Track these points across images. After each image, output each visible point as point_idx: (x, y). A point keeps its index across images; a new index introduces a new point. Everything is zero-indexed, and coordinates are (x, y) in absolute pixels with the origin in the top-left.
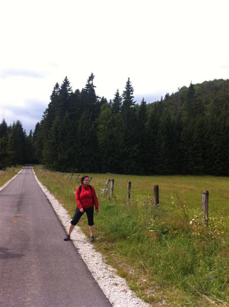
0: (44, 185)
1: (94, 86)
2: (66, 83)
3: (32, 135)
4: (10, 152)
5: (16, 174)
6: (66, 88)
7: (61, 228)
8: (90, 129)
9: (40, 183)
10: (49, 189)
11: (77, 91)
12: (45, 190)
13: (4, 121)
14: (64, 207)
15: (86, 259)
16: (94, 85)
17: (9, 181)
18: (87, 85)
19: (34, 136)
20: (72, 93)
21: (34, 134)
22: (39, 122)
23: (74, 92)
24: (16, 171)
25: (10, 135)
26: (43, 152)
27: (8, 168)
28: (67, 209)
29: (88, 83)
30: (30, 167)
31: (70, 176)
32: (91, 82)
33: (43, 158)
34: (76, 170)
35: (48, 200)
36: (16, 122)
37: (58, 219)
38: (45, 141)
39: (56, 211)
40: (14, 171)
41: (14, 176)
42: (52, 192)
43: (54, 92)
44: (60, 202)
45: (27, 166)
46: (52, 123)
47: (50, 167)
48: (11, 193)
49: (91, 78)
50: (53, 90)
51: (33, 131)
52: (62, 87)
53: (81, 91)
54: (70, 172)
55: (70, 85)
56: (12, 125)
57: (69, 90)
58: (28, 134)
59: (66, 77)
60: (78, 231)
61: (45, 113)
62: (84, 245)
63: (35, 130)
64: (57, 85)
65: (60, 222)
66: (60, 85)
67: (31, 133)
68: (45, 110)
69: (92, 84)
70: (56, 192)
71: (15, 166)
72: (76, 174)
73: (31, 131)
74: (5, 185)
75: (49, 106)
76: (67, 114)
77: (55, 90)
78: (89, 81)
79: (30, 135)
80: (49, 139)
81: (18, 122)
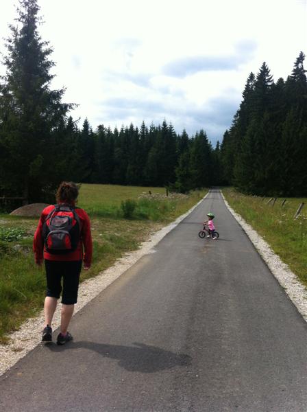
0: (237, 212)
1: (305, 71)
2: (265, 71)
3: (220, 148)
4: (194, 171)
5: (202, 198)
6: (265, 79)
8: (301, 134)
9: (231, 211)
10: (244, 217)
11: (281, 80)
12: (238, 218)
13: (184, 133)
14: (265, 239)
15: (295, 301)
16: (305, 69)
17: (194, 207)
18: (294, 70)
19: (222, 150)
20: (273, 84)
21: (222, 147)
22: (228, 130)
23: (276, 82)
24: (201, 195)
25: (192, 150)
26: (235, 170)
27: (191, 192)
28: (269, 242)
29: (295, 68)
30: (218, 190)
31: (273, 202)
32: (300, 65)
33: (234, 178)
34: (281, 193)
35: (243, 230)
36: (199, 133)
37: (258, 253)
38: (237, 155)
39: (255, 244)
40: (199, 195)
41: (199, 201)
42: (248, 221)
43: (247, 86)
44: (260, 234)
45: (214, 188)
46: (246, 130)
47: (244, 190)
48: (197, 221)
49: (301, 59)
51: (221, 142)
52: (258, 78)
53: (285, 80)
54: (271, 196)
55: (269, 74)
56: (194, 137)
57: (269, 81)
58: (214, 147)
59: (264, 63)
60: (285, 269)
61: (235, 116)
62: (293, 285)
63: (223, 142)
64: (252, 76)
65: (261, 257)
66: (256, 76)
67: (218, 146)
69: (302, 68)
70: (253, 222)
71: (200, 189)
73: (218, 142)
74: (190, 212)
75: (241, 106)
76: (266, 115)
77: (248, 82)
78: (297, 64)
79: (217, 149)
80: (242, 152)
81: (202, 132)
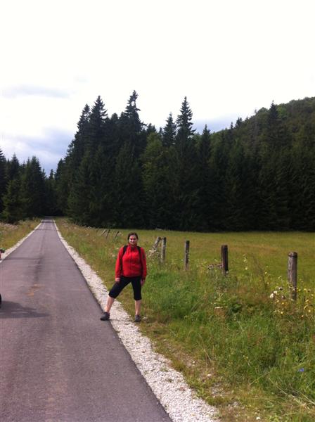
0: (70, 245)
1: (137, 109)
2: (99, 105)
3: (53, 176)
4: (24, 200)
5: (33, 229)
6: (99, 113)
7: (95, 304)
8: (132, 169)
9: (65, 243)
10: (77, 250)
11: (115, 115)
12: (71, 251)
13: (15, 158)
14: (97, 274)
15: (128, 346)
16: (137, 107)
17: (24, 239)
18: (128, 107)
19: (56, 179)
20: (107, 118)
21: (56, 175)
22: (63, 159)
23: (110, 117)
24: (32, 226)
25: (23, 177)
26: (69, 200)
27: (21, 222)
28: (102, 278)
29: (129, 105)
30: (51, 221)
31: (106, 233)
32: (133, 103)
33: (69, 209)
34: (114, 225)
35: (76, 265)
36: (31, 159)
37: (91, 291)
38: (71, 185)
39: (88, 280)
40: (29, 226)
41: (29, 232)
42: (81, 254)
43: (82, 117)
44: (93, 269)
45: (47, 218)
46: (81, 160)
47: (79, 221)
48: (26, 256)
49: (134, 97)
50: (82, 114)
51: (55, 171)
52: (93, 111)
53: (119, 116)
54: (105, 228)
55: (104, 108)
56: (26, 163)
57: (103, 115)
58: (48, 175)
59: (99, 97)
60: (118, 308)
61: (70, 146)
62: (126, 326)
63: (58, 170)
64: (87, 108)
65: (93, 295)
66: (91, 108)
67: (51, 174)
68: (70, 143)
69: (135, 106)
70: (86, 255)
71: (31, 219)
72: (114, 230)
73: (52, 171)
74: (18, 245)
75: (76, 136)
76: (100, 148)
77: (83, 114)
78: (130, 102)
79: (51, 177)
80: (77, 183)
81: (34, 159)
